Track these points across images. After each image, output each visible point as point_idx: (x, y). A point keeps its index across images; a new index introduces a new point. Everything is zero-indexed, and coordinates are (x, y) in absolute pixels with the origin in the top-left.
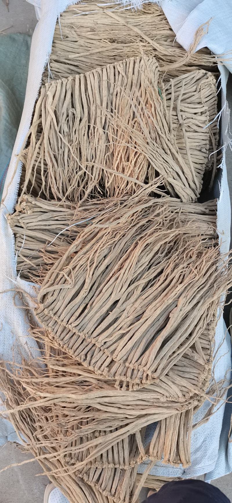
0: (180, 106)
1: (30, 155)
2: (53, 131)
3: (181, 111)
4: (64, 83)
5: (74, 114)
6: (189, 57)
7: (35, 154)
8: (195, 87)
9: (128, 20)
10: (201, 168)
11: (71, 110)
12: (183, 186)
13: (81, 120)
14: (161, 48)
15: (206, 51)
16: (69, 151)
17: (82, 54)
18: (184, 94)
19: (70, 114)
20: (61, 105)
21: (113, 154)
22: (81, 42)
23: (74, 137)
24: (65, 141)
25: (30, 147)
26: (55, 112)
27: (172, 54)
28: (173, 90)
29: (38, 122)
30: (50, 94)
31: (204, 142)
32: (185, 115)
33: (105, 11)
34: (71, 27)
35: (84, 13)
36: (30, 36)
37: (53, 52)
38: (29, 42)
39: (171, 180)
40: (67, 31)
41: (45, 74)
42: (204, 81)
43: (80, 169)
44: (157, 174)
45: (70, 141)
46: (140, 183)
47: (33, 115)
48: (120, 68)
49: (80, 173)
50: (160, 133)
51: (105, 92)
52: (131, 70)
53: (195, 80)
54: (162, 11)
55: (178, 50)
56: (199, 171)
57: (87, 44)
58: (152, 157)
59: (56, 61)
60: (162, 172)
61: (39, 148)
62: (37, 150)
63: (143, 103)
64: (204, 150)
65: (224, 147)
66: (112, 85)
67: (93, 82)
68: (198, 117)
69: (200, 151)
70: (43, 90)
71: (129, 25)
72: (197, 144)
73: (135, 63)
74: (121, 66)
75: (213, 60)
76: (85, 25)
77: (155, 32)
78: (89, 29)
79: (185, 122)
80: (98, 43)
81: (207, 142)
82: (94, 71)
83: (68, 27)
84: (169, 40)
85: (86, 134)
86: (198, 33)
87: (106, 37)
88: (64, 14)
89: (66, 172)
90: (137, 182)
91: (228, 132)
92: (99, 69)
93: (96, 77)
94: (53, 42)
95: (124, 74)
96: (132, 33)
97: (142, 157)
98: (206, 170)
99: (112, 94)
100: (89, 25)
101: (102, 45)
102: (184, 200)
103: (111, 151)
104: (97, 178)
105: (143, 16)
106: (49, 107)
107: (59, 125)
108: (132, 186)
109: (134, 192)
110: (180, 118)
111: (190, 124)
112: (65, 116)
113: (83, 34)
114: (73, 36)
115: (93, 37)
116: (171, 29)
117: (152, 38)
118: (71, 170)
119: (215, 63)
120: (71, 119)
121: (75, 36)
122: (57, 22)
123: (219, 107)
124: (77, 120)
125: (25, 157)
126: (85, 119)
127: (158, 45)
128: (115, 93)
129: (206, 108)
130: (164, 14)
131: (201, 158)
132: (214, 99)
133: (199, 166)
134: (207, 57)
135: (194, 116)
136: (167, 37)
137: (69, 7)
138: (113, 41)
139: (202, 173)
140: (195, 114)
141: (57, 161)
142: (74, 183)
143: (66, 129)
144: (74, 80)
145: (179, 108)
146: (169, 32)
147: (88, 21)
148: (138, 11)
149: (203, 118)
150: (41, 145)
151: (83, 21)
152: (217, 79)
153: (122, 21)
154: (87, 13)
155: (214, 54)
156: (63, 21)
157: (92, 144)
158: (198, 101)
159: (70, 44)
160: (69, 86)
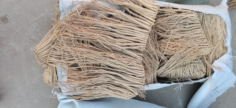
0: (192, 65)
1: (170, 10)
2: (179, 17)
3: (190, 66)
4: (197, 20)
5: (186, 25)
6: (209, 66)
7: (170, 12)
8: (199, 70)
9: (220, 41)
10: (169, 76)
11: (188, 24)
12: (163, 70)
13: (185, 28)
14: (212, 55)
15: (213, 72)
16: (173, 24)
17: (207, 26)
18: (196, 66)
19: (186, 23)
20: (190, 19)
21: (173, 41)
22: (211, 25)
23: (178, 26)
24: (177, 23)
25: (173, 9)
26: (187, 18)
27: (210, 60)
28: (197, 61)
29: (183, 12)
30: (193, 15)
31: (179, 76)
32: (189, 67)
33: (223, 33)
34: (216, 20)
35: (221, 25)
36: (208, 4)
37: (206, 15)
38: (205, 4)
39: (166, 65)
40: (214, 19)
41: (198, 12)
42: (202, 72)
43: (167, 29)
44: (168, 59)
45: (177, 25)
46: (165, 53)
47: (185, 9)
48: (205, 40)
49: (165, 29)
50: (184, 58)
51: (196, 36)
52: (205, 45)
53: (202, 69)
54: (224, 54)
55: (211, 62)
56: (167, 76)
57: (210, 27)
58: (175, 56)
59: (203, 16)
60: (169, 61)
61: (173, 13)
62: (172, 12)
63: (194, 50)
64: (176, 76)
65: (179, 83)
66: (199, 38)
67: (199, 31)
68: (189, 72)
69: (176, 75)
70: (194, 12)
71: (218, 42)
72: (178, 73)
73: (207, 46)
74: (206, 41)
75: (209, 75)
76: (217, 26)
77: (217, 52)
78: (215, 27)
79: (187, 67)
80: (211, 31)
81: (179, 77)
82: (203, 31)
83: (216, 19)
84: (214, 58)
85: (180, 30)
86: (219, 68)
87: (213, 34)
88: (220, 17)
89: (165, 24)
90: (165, 52)
91: (185, 84)
92: (203, 33)
93: (201, 32)
94: (210, 14)
95: (203, 42)
96: (216, 43)
97: (175, 52)
98: (168, 78)
99: (195, 39)
100: (217, 27)
101: (211, 33)
102: (158, 71)
103: (175, 40)
104: (164, 36)
105: (222, 47)
106: (189, 15)
107: (182, 20)
108: (163, 50)
109: (160, 51)
110: (188, 65)
111: (186, 69)
112: (186, 21)
113: (214, 25)
114: (213, 21)
115: (213, 29)
116: (218, 58)
117: (215, 51)
118: (165, 26)
119: (208, 76)
120: (185, 24)
121: (213, 22)
122: (217, 15)
123: (193, 80)
124: (184, 26)
125: (169, 8)
126: (185, 29)
127: (212, 54)
128: (196, 40)
129: (192, 75)
130: (223, 55)
131: (173, 75)
132: (195, 77)
133: (169, 75)
134: (210, 73)
135: (189, 71)
136: (216, 57)
137: (223, 19)
138: (212, 37)
139: (167, 77)
140: (190, 71)
141: (169, 20)
142: (161, 28)
143: (181, 22)
144: (199, 24)
145: (191, 65)
146: (217, 58)
147: (218, 27)
148: (224, 45)
149: (188, 74)
150: (174, 13)
151: (218, 24)
152: (203, 77)
153: (219, 39)
154: (221, 26)
155: (212, 75)
156: (218, 17)
157: (176, 33)
158: (194, 72)
159: (209, 21)
160: (196, 22)
